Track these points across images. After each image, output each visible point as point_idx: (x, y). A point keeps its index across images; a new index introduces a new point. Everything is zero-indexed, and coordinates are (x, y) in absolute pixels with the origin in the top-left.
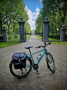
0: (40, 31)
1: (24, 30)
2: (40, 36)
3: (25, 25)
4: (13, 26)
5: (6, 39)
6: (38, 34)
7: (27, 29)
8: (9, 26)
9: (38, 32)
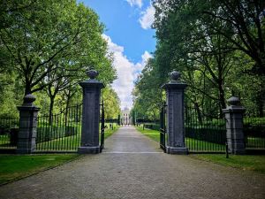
0: (148, 113)
1: (97, 108)
2: (147, 126)
3: (103, 96)
4: (68, 96)
5: (30, 140)
6: (140, 121)
7: (109, 106)
8: (52, 97)
9: (140, 115)
